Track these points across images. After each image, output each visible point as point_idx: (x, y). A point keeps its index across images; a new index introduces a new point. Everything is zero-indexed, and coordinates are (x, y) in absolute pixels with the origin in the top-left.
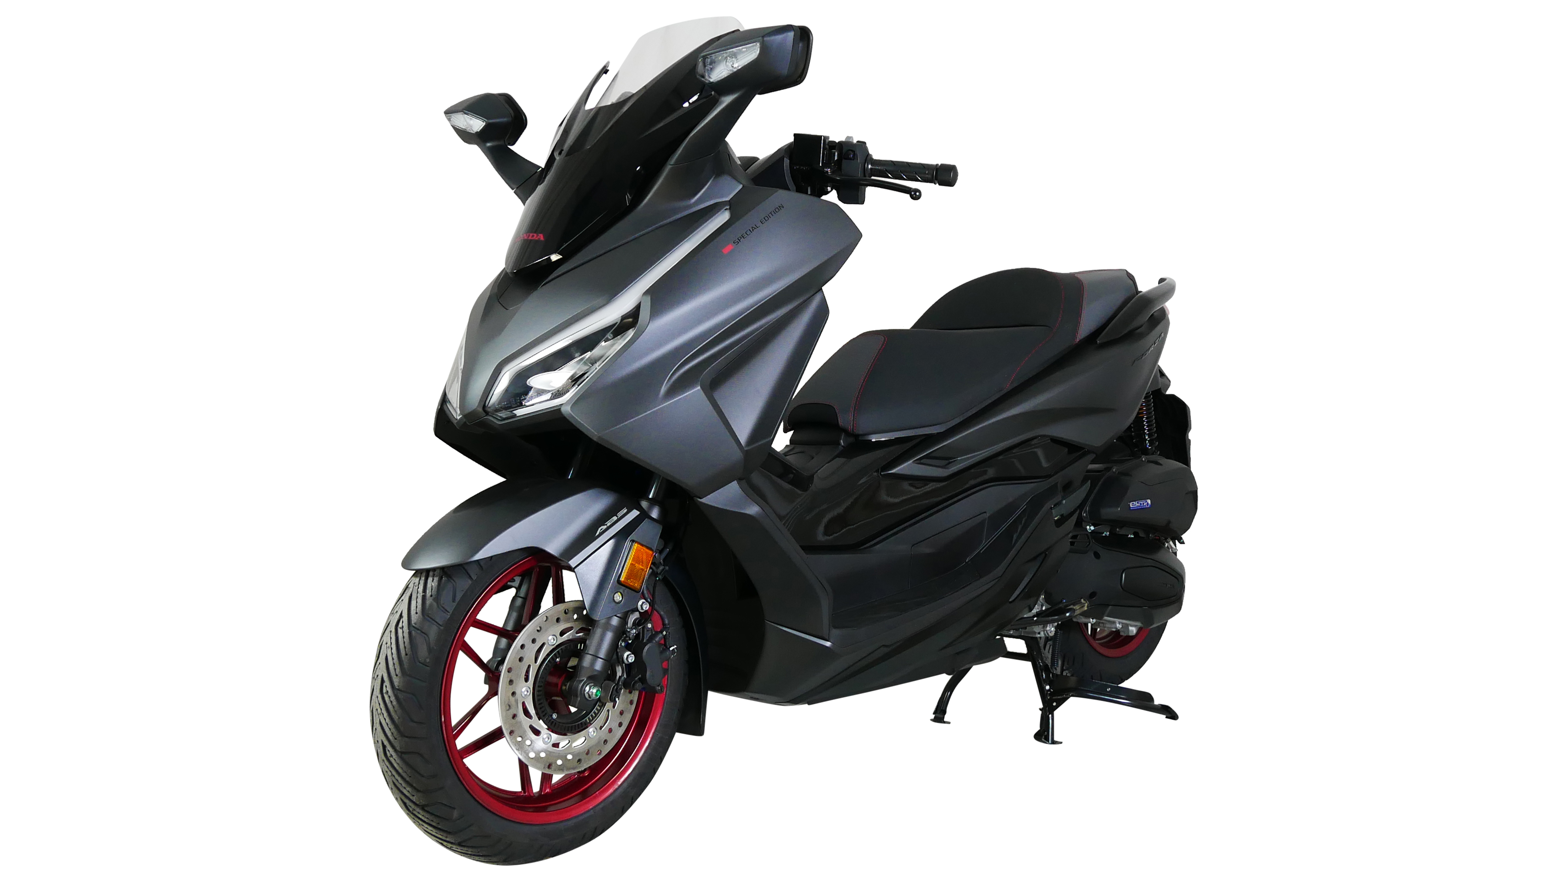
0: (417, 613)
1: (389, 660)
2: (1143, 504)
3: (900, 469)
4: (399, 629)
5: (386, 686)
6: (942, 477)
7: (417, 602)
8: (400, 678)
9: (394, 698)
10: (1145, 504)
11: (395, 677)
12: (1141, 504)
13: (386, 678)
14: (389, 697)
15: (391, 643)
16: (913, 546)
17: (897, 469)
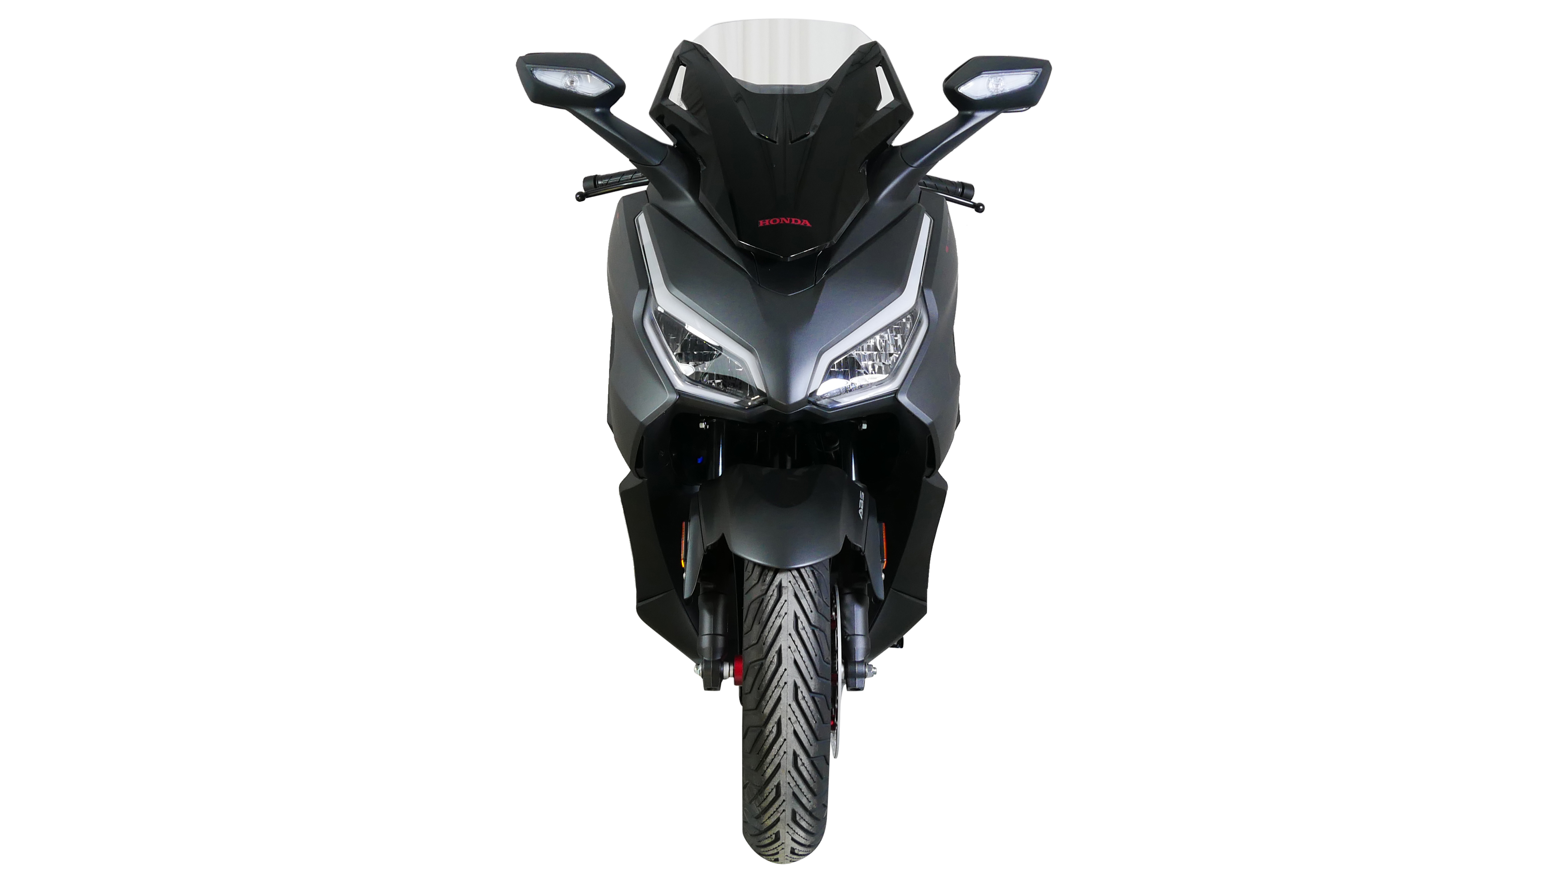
0: (811, 611)
1: (799, 664)
4: (800, 630)
5: (802, 692)
7: (807, 601)
8: (815, 680)
9: (811, 702)
11: (810, 680)
13: (800, 683)
14: (807, 702)
15: (796, 646)
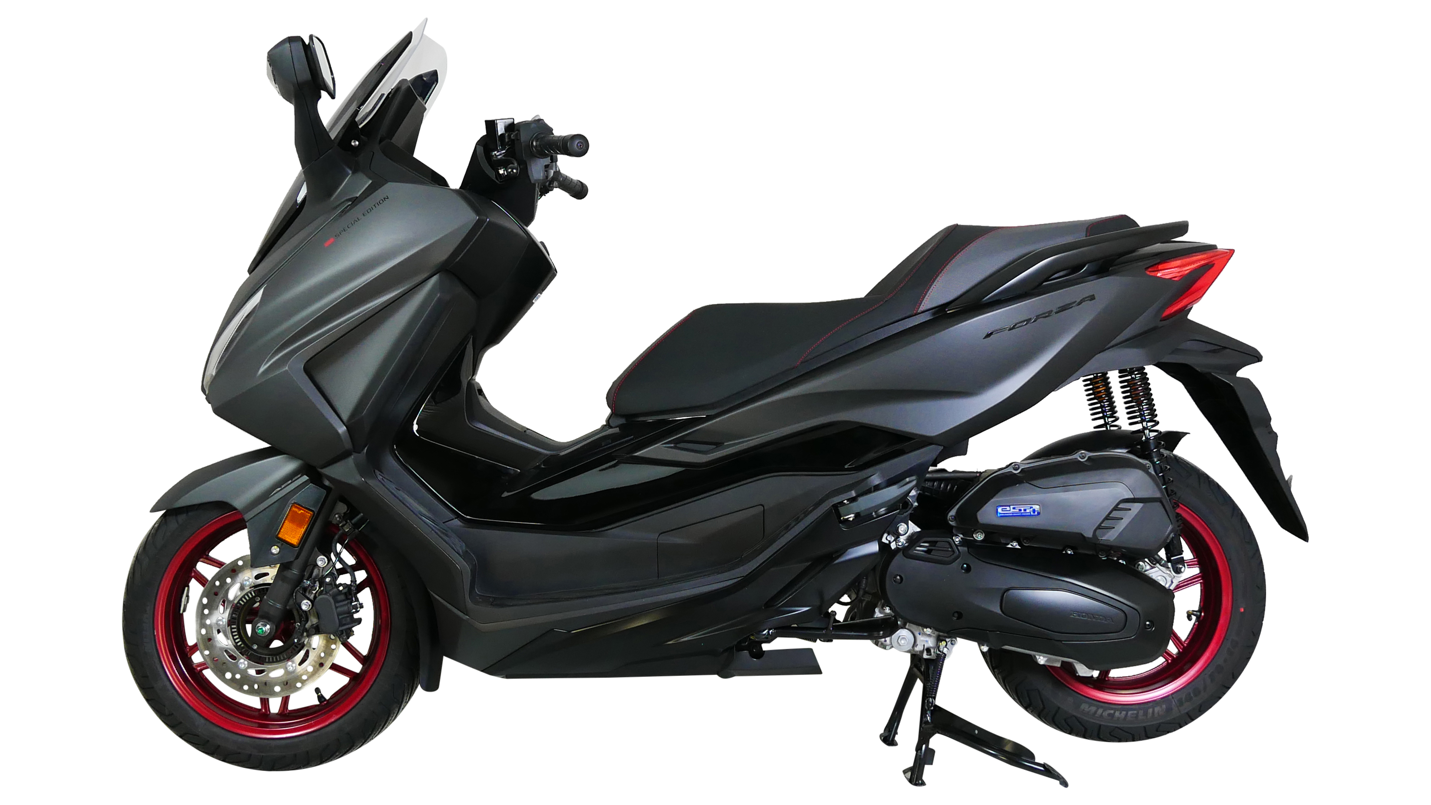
2: (1025, 510)
3: (643, 453)
6: (699, 463)
10: (1028, 511)
12: (1020, 510)
16: (660, 534)
17: (640, 452)
